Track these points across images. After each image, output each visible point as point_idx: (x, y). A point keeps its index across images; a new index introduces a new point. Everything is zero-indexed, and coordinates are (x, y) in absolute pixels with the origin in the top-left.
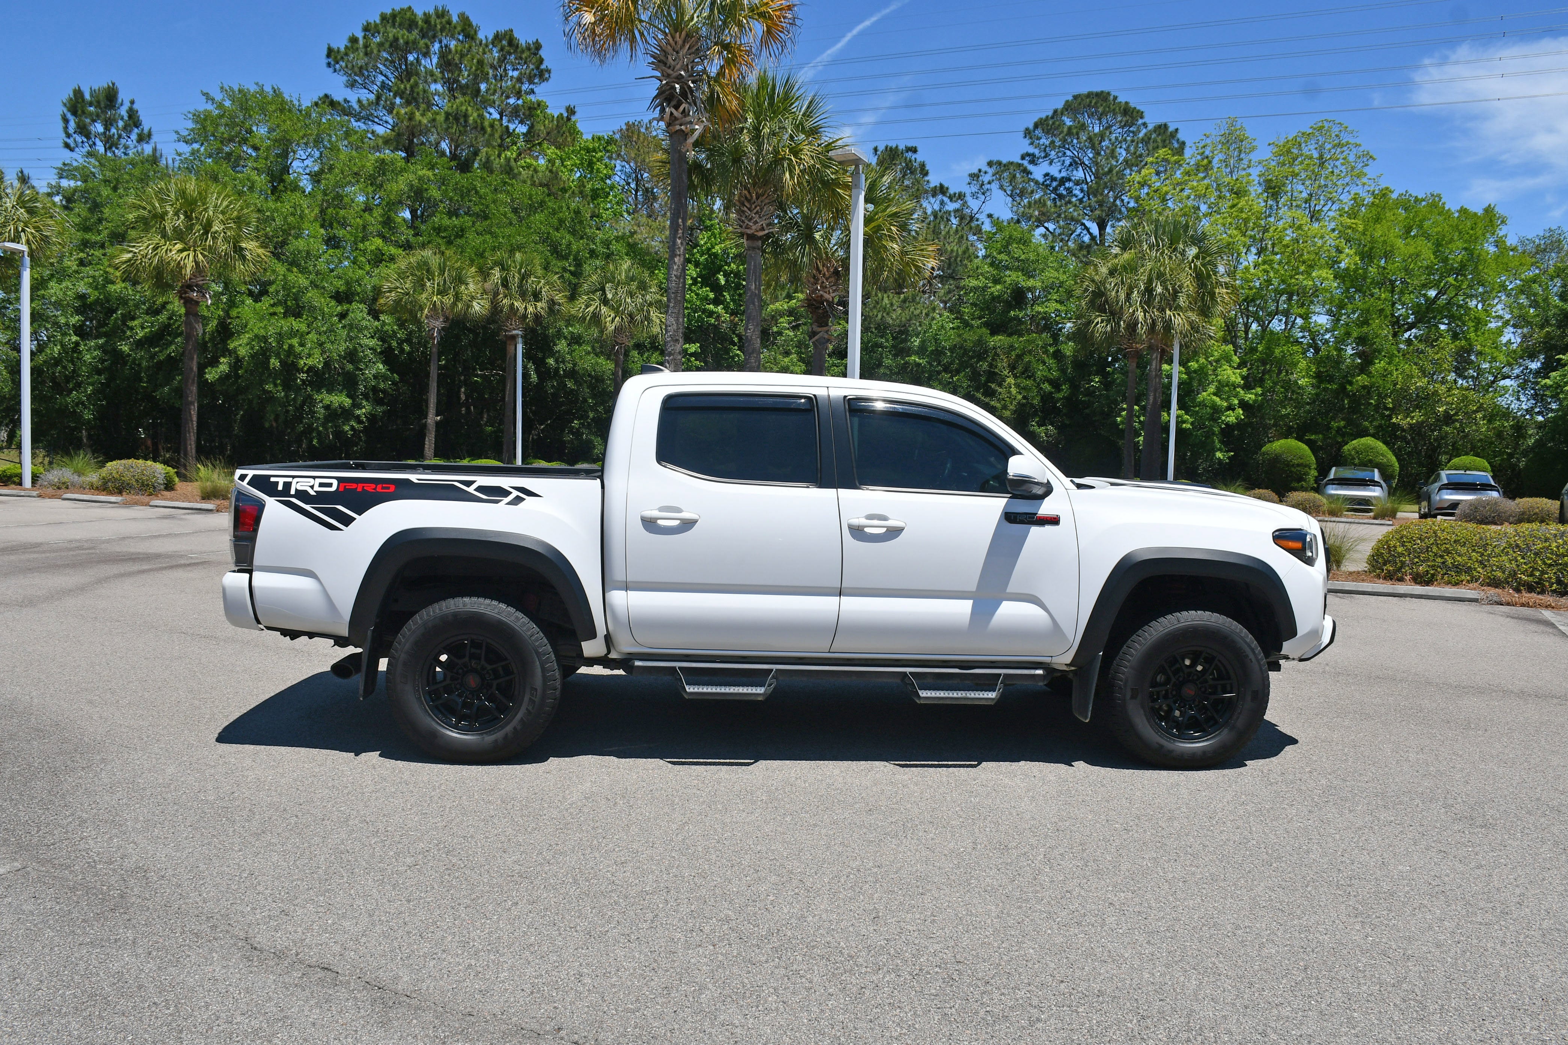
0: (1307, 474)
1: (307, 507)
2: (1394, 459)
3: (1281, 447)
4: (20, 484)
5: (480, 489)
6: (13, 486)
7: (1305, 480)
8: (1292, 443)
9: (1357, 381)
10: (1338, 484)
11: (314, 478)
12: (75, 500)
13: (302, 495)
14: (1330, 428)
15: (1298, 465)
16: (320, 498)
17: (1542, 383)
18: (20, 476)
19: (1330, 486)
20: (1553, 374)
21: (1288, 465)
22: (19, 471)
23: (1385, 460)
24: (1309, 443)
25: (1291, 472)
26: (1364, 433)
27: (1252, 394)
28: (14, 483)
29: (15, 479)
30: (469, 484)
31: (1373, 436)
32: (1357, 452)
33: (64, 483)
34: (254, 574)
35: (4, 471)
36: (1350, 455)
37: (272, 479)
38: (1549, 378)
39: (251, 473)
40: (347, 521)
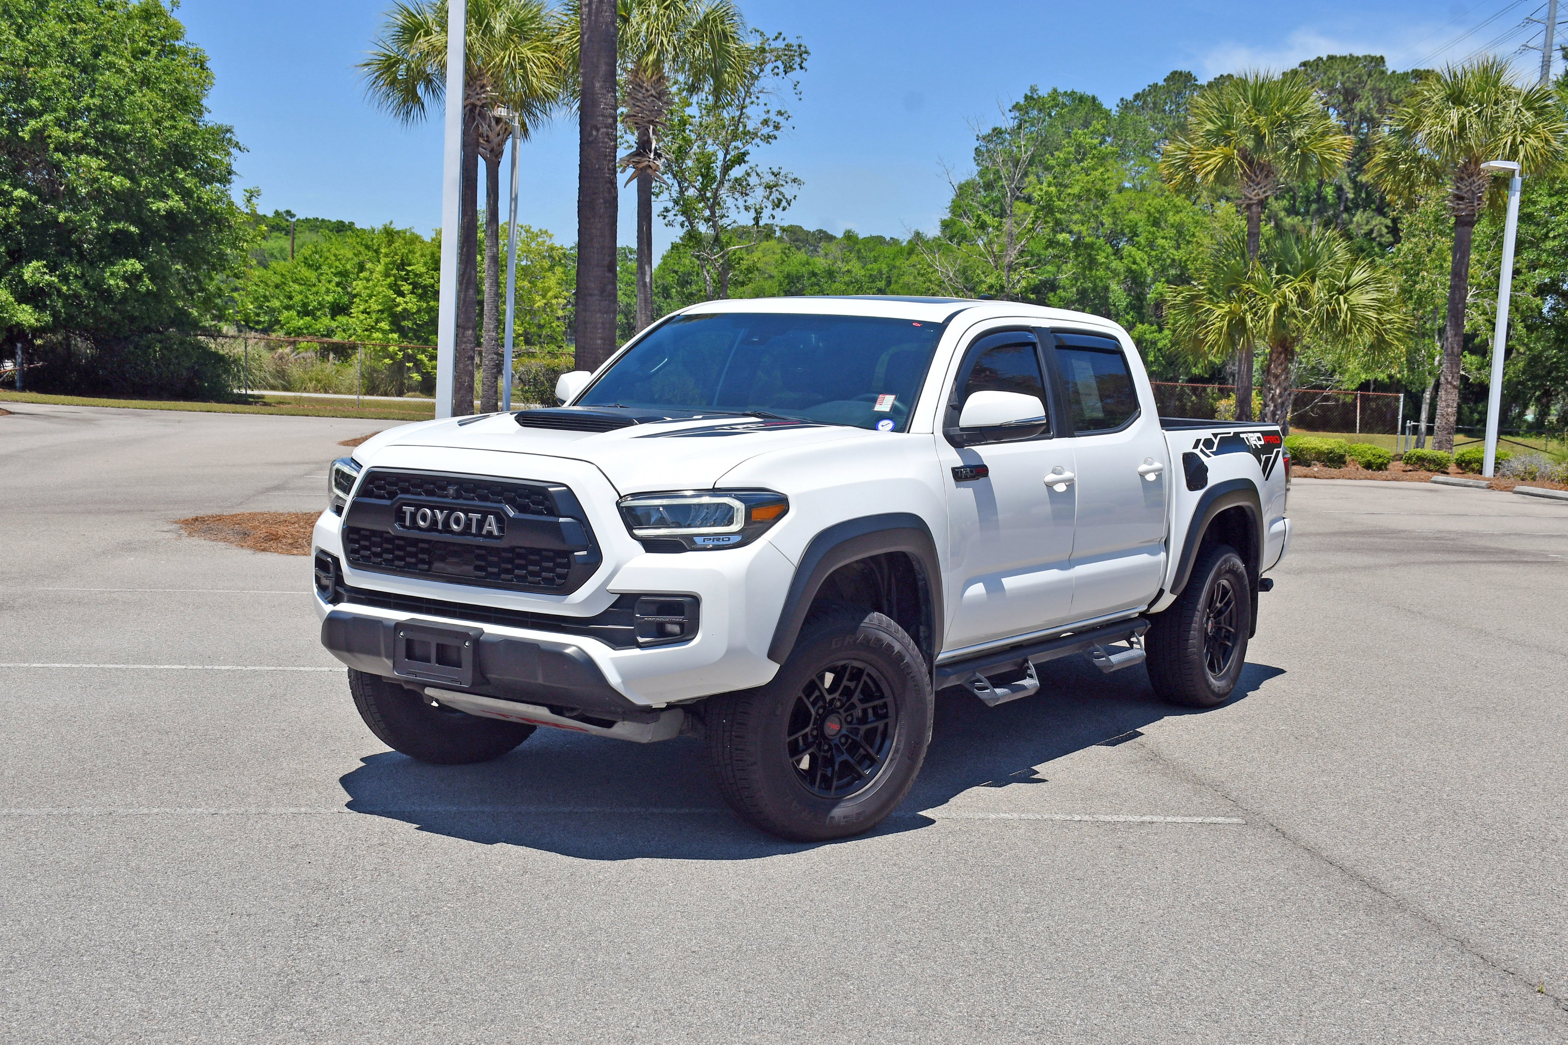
4: (1480, 472)
6: (1471, 474)
12: (1528, 494)
18: (1480, 462)
22: (1480, 456)
28: (1473, 470)
29: (1474, 465)
33: (1531, 473)
35: (1463, 455)
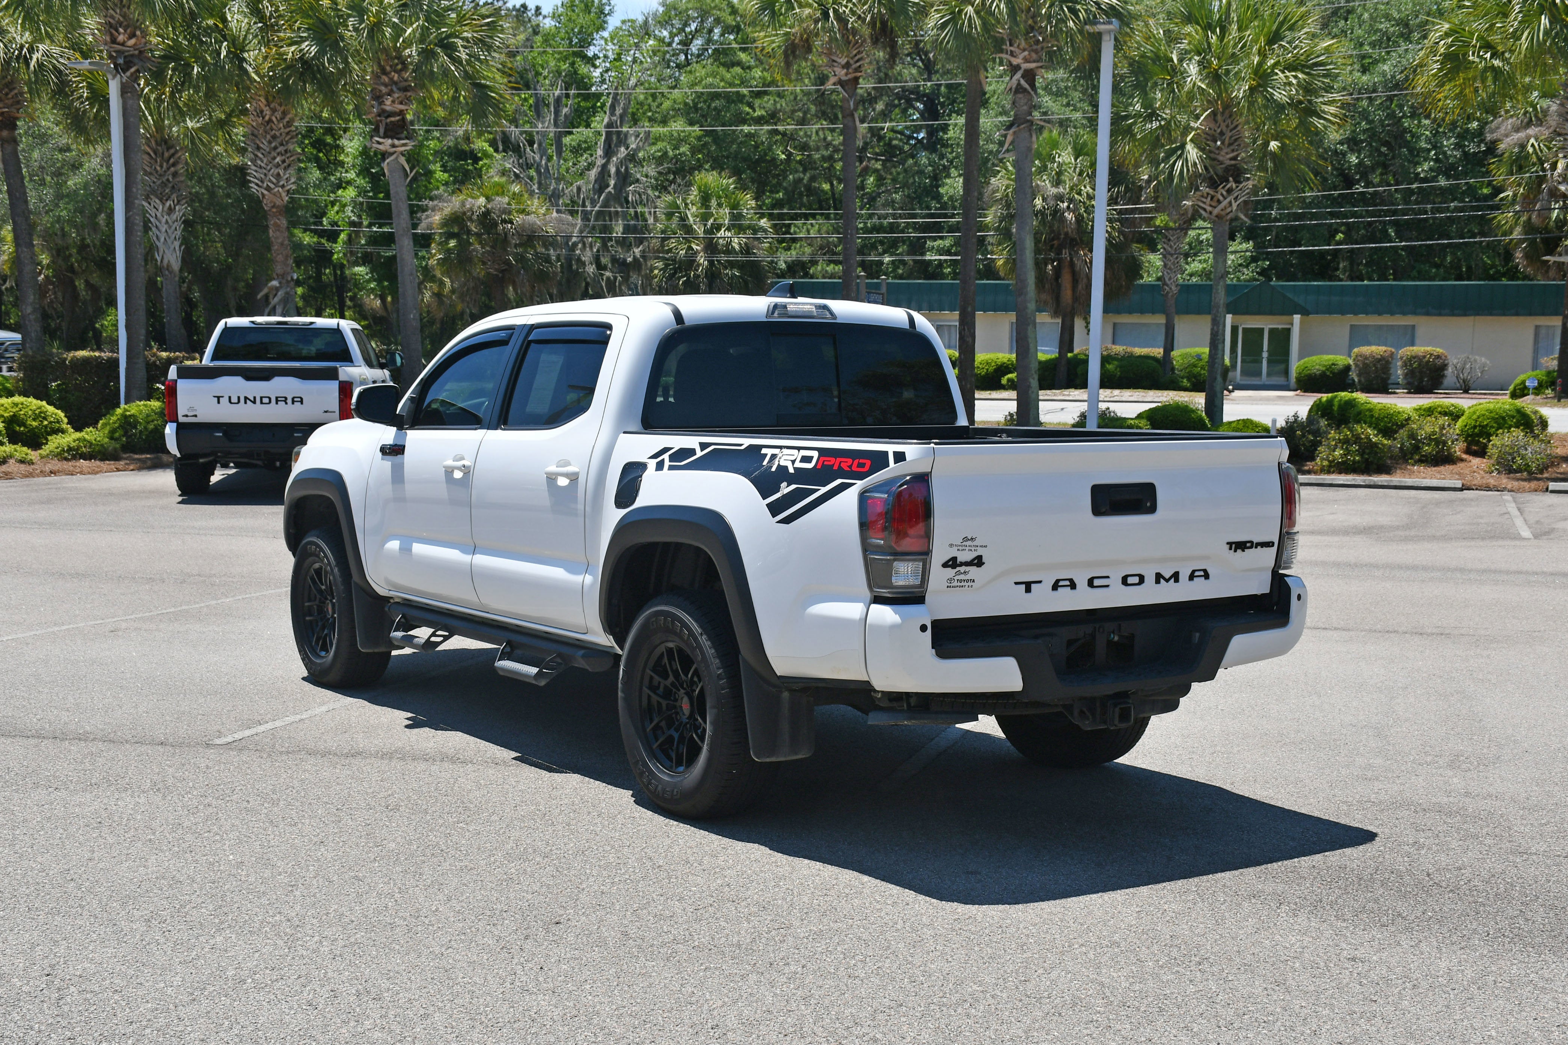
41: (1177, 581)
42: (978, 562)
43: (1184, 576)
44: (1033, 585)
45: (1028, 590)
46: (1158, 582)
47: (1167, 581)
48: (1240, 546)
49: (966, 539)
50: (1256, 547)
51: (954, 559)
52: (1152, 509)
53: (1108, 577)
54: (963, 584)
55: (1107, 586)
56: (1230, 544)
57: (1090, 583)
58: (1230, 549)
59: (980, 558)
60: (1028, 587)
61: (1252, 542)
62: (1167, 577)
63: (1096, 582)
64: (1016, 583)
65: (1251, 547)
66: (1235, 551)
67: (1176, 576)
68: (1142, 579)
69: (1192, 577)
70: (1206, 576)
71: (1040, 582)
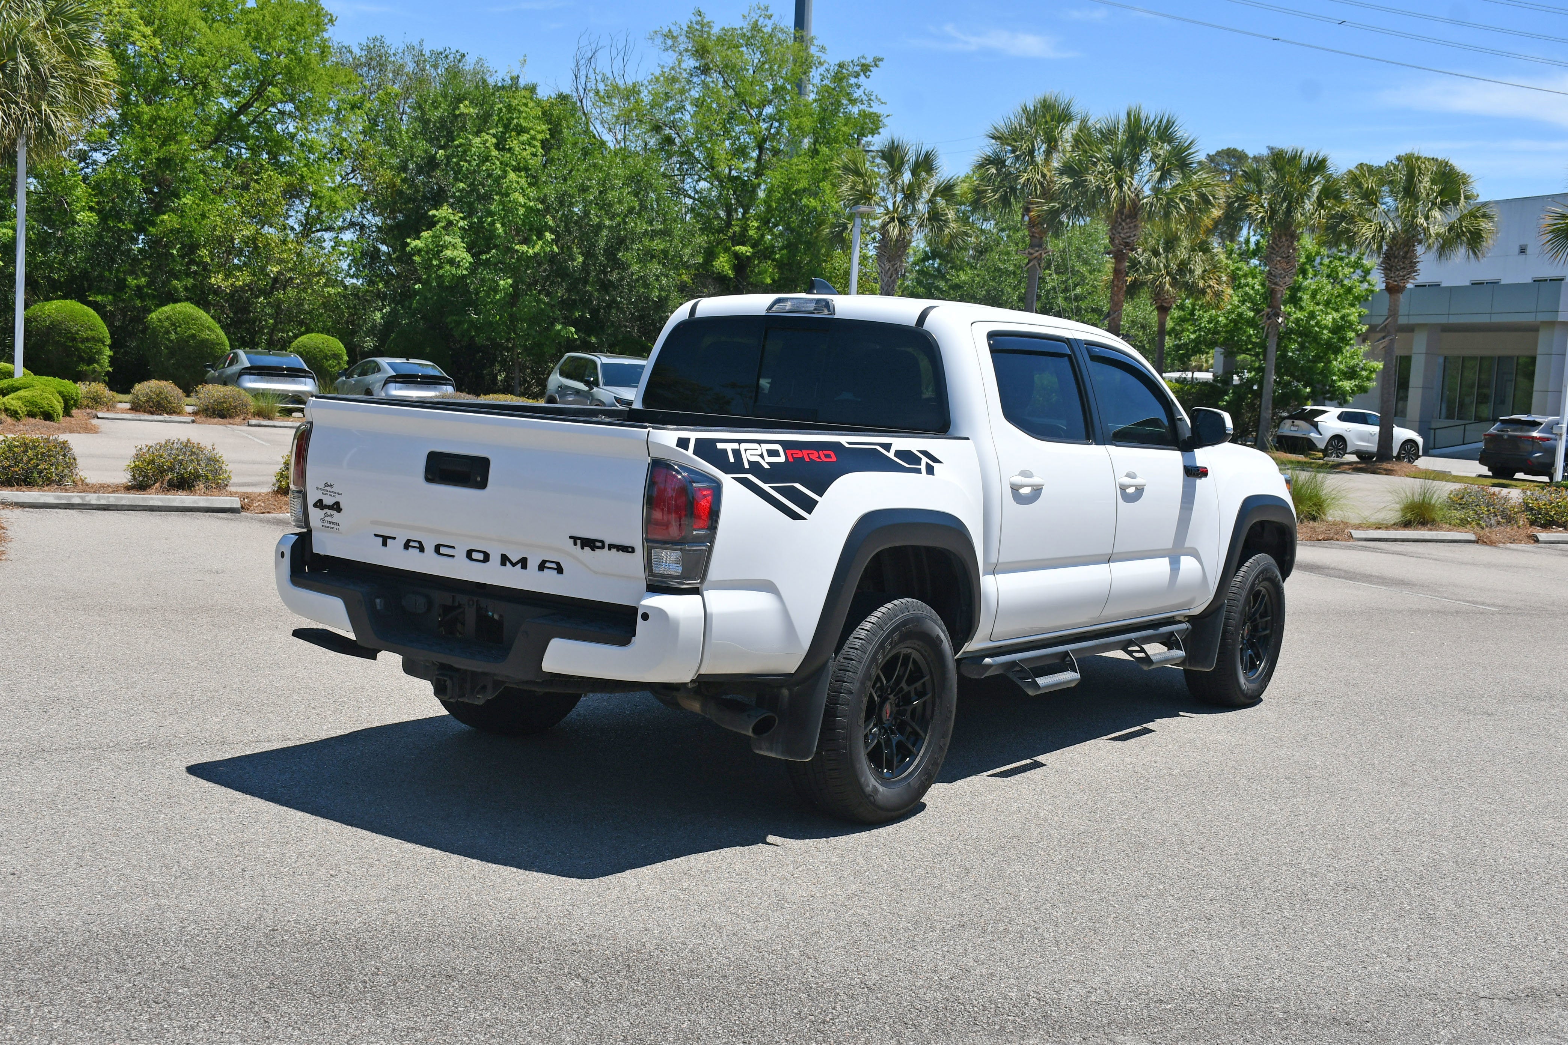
0: (100, 352)
1: (766, 487)
2: (222, 334)
3: (57, 310)
5: (899, 454)
7: (98, 362)
8: (73, 306)
9: (162, 221)
10: (258, 374)
11: (759, 442)
13: (755, 468)
14: (126, 286)
15: (88, 340)
16: (772, 474)
17: (412, 246)
19: (247, 377)
20: (425, 234)
21: (74, 339)
23: (213, 336)
24: (95, 306)
25: (77, 349)
26: (172, 298)
27: (6, 227)
30: (887, 447)
31: (187, 299)
32: (173, 324)
34: (705, 593)
36: (162, 327)
37: (720, 446)
38: (419, 238)
39: (693, 435)
40: (809, 505)
41: (524, 567)
42: (337, 507)
43: (533, 564)
44: (388, 540)
45: (385, 544)
46: (503, 563)
47: (514, 565)
48: (589, 543)
49: (326, 485)
50: (609, 549)
51: (320, 501)
52: (482, 484)
53: (453, 547)
54: (331, 526)
55: (453, 556)
56: (575, 539)
57: (437, 548)
58: (575, 544)
59: (337, 503)
60: (385, 540)
61: (602, 542)
62: (514, 561)
63: (443, 550)
64: (376, 535)
65: (603, 547)
66: (582, 548)
67: (523, 562)
68: (486, 558)
69: (542, 567)
70: (560, 570)
71: (394, 538)
